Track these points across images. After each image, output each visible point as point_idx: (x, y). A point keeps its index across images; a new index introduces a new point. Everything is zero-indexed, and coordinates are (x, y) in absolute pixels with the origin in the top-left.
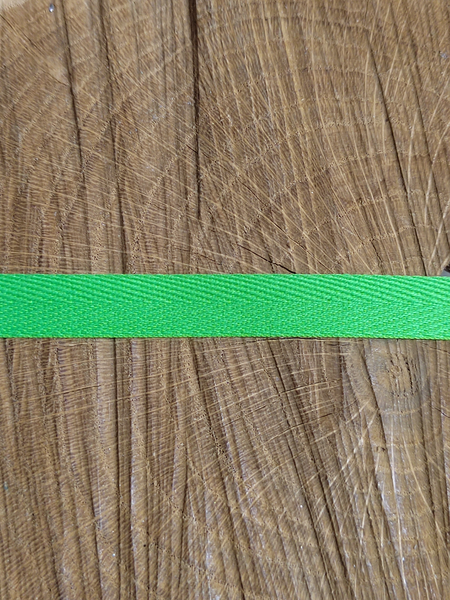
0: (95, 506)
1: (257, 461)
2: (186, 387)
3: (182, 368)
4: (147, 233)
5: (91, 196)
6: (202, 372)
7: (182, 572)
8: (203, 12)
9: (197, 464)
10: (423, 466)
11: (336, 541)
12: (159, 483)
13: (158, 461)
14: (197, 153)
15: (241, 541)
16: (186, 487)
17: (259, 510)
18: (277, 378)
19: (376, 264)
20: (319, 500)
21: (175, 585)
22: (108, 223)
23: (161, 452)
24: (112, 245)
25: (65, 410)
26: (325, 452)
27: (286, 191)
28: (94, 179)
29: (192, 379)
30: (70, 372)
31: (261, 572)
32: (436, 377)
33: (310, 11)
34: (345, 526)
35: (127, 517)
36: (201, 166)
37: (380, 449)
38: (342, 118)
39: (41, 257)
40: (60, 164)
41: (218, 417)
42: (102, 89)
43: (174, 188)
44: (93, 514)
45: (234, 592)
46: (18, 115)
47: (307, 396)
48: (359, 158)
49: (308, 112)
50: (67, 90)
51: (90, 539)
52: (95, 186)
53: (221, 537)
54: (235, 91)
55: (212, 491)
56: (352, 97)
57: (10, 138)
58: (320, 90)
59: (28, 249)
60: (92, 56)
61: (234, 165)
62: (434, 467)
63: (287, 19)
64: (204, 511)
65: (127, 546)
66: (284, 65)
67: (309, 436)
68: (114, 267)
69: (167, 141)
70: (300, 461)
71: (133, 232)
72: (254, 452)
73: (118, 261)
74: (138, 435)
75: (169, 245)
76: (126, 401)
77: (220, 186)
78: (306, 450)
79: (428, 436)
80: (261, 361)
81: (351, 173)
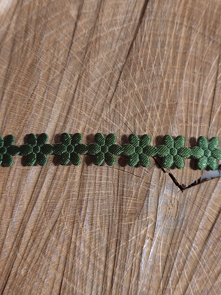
1: (93, 222)
2: (74, 176)
3: (76, 167)
5: (66, 74)
7: (40, 258)
8: (149, 9)
9: (65, 213)
10: (166, 254)
11: (113, 272)
12: (45, 214)
13: (49, 205)
14: (121, 72)
15: (71, 255)
16: (57, 221)
18: (116, 188)
21: (34, 262)
22: (69, 90)
23: (52, 201)
24: (67, 100)
27: (155, 105)
28: (70, 67)
31: (75, 272)
32: (188, 216)
33: (199, 27)
34: (120, 266)
35: (25, 224)
36: (120, 79)
37: (149, 239)
38: (193, 81)
39: (33, 93)
40: (58, 55)
42: (90, 28)
43: (105, 85)
45: (59, 276)
46: (48, 26)
47: (126, 202)
48: (194, 103)
49: (179, 73)
50: (74, 22)
52: (70, 71)
53: (63, 250)
54: (150, 51)
55: (67, 227)
56: (202, 73)
57: (41, 35)
58: (188, 65)
59: (29, 88)
60: (92, 11)
61: (135, 85)
62: (171, 257)
63: (186, 27)
64: (60, 235)
66: (176, 47)
67: (120, 220)
69: (110, 62)
70: (111, 230)
72: (93, 217)
74: (44, 189)
77: (125, 91)
78: (116, 226)
79: (174, 241)
81: (188, 108)
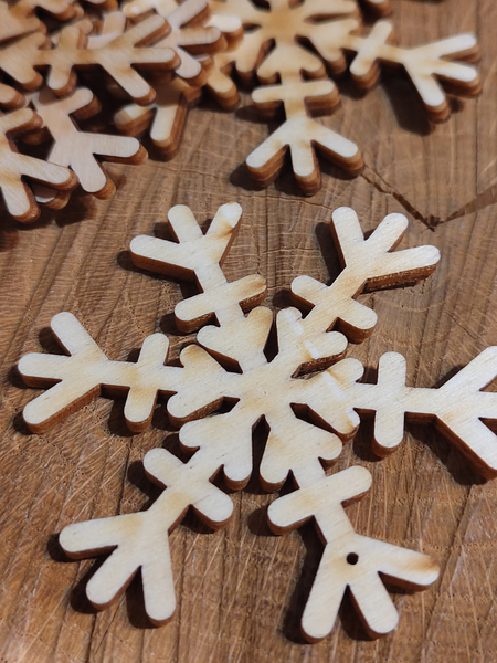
3: (156, 200)
9: (133, 297)
10: (412, 373)
12: (80, 304)
13: (89, 282)
16: (110, 316)
18: (262, 237)
19: (420, 156)
23: (96, 274)
32: (457, 281)
35: (26, 330)
47: (291, 260)
62: (425, 376)
74: (77, 252)
79: (428, 339)
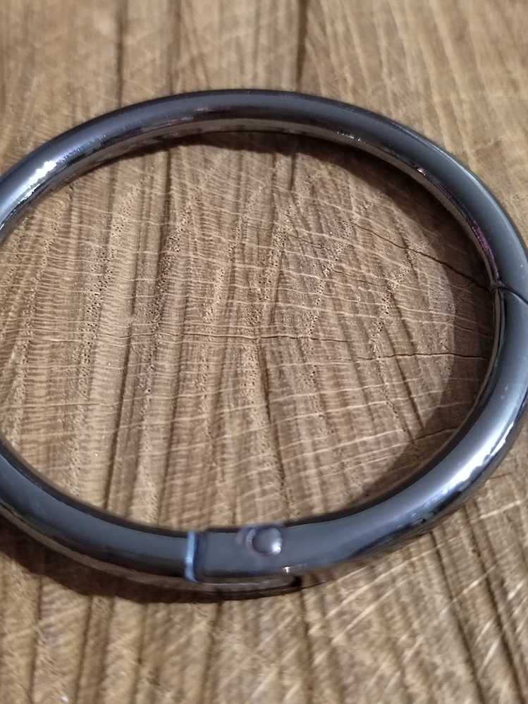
0: (45, 599)
4: (206, 204)
6: (276, 395)
17: (366, 636)
20: (488, 626)
25: (23, 432)
26: (500, 536)
29: (258, 407)
30: (43, 378)
41: (300, 466)
44: (39, 614)
51: (23, 662)
65: (94, 680)
68: (146, 242)
71: (184, 200)
73: (154, 236)
75: (240, 222)
76: (134, 430)
80: (383, 388)
